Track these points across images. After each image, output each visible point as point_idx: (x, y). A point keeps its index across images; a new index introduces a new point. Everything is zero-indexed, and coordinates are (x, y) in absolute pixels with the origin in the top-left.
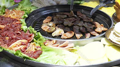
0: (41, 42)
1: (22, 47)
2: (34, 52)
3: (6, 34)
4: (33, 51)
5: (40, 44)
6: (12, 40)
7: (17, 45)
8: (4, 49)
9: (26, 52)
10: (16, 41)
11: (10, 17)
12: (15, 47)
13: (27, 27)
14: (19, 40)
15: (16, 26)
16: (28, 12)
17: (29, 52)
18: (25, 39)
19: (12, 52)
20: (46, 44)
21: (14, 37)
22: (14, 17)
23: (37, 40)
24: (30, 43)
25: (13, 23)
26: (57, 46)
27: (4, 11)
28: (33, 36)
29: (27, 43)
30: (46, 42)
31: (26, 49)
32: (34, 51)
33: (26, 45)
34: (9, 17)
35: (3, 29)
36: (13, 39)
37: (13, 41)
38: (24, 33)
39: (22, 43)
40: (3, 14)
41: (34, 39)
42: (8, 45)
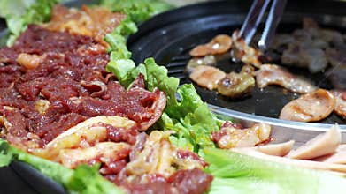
0: (200, 131)
1: (108, 150)
2: (170, 181)
3: (39, 89)
4: (161, 172)
5: (191, 138)
6: (65, 115)
7: (83, 137)
8: (15, 157)
9: (128, 174)
10: (82, 121)
11: (67, 30)
12: (74, 148)
13: (132, 64)
14: (95, 115)
15: (87, 63)
16: (138, 12)
17: (144, 180)
18: (121, 112)
19: (55, 173)
20: (222, 142)
21: (76, 101)
22: (82, 31)
23: (176, 119)
24: (148, 131)
25: (79, 50)
26: (283, 154)
27: (47, 11)
28: (161, 101)
29: (133, 133)
30: (225, 134)
31: (128, 160)
32: (167, 175)
33: (126, 141)
34: (63, 30)
35: (32, 68)
36: (66, 109)
37: (66, 119)
38: (122, 89)
39: (110, 128)
40: (45, 22)
41: (166, 117)
42: (42, 137)
